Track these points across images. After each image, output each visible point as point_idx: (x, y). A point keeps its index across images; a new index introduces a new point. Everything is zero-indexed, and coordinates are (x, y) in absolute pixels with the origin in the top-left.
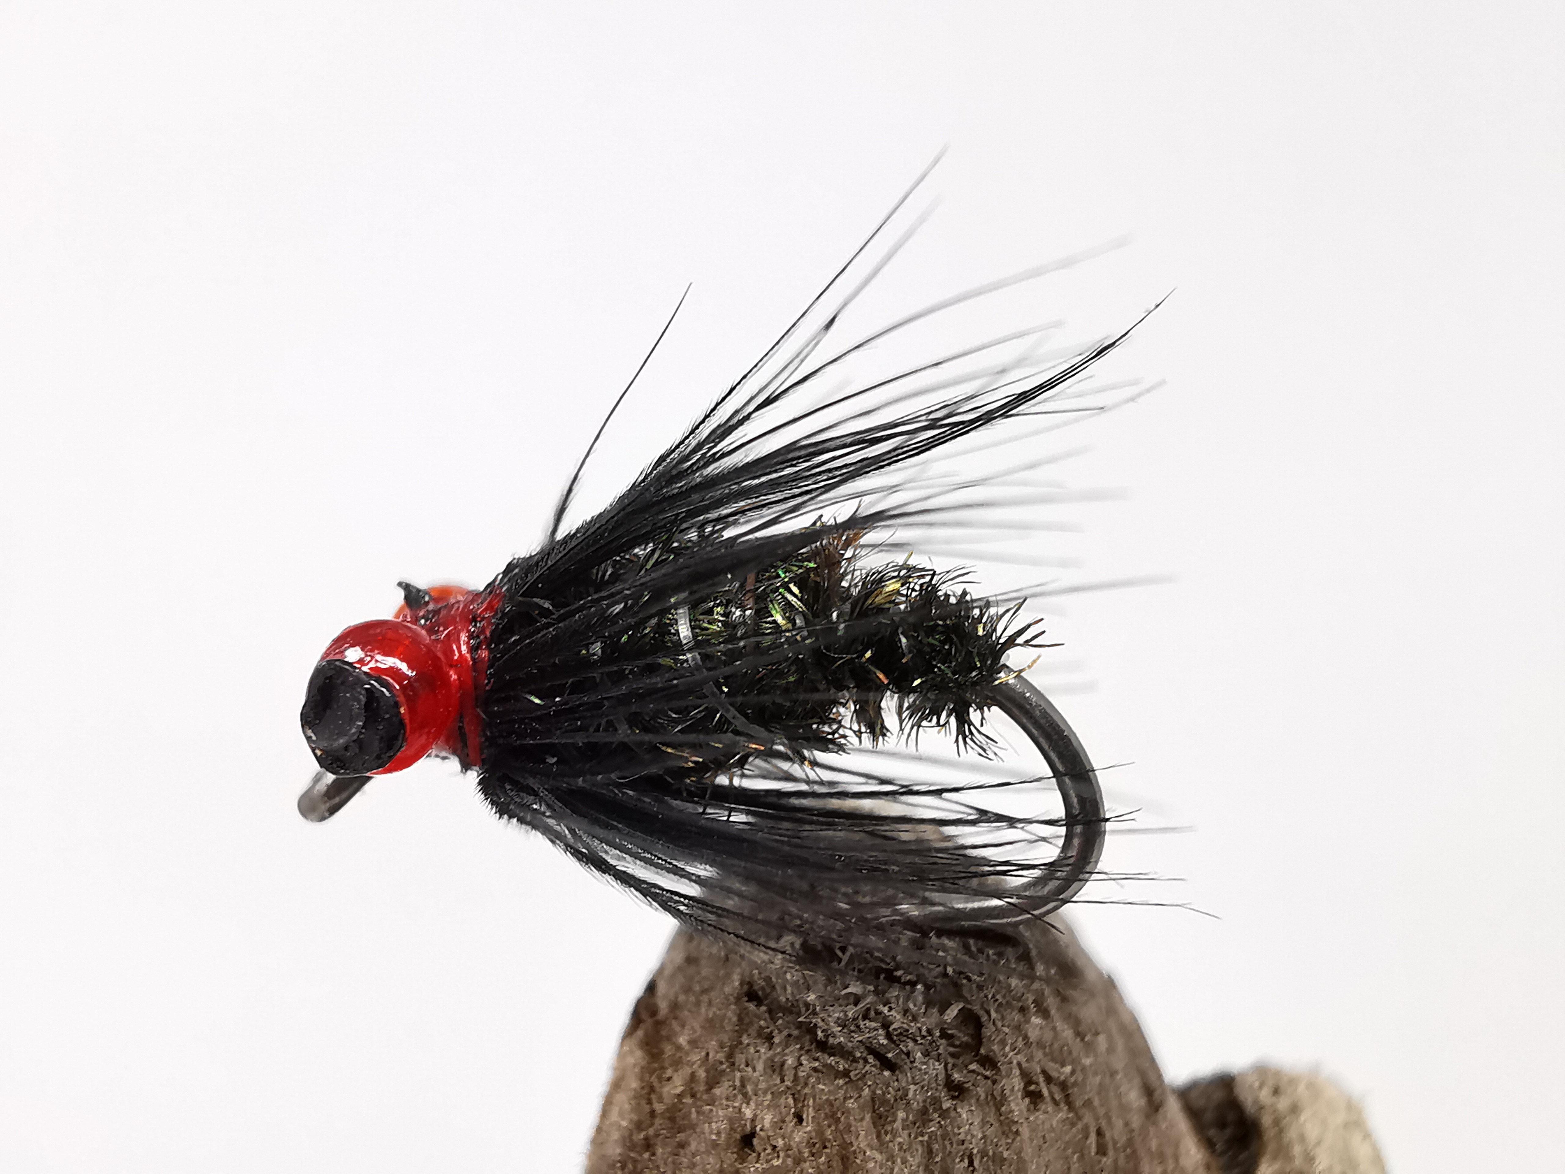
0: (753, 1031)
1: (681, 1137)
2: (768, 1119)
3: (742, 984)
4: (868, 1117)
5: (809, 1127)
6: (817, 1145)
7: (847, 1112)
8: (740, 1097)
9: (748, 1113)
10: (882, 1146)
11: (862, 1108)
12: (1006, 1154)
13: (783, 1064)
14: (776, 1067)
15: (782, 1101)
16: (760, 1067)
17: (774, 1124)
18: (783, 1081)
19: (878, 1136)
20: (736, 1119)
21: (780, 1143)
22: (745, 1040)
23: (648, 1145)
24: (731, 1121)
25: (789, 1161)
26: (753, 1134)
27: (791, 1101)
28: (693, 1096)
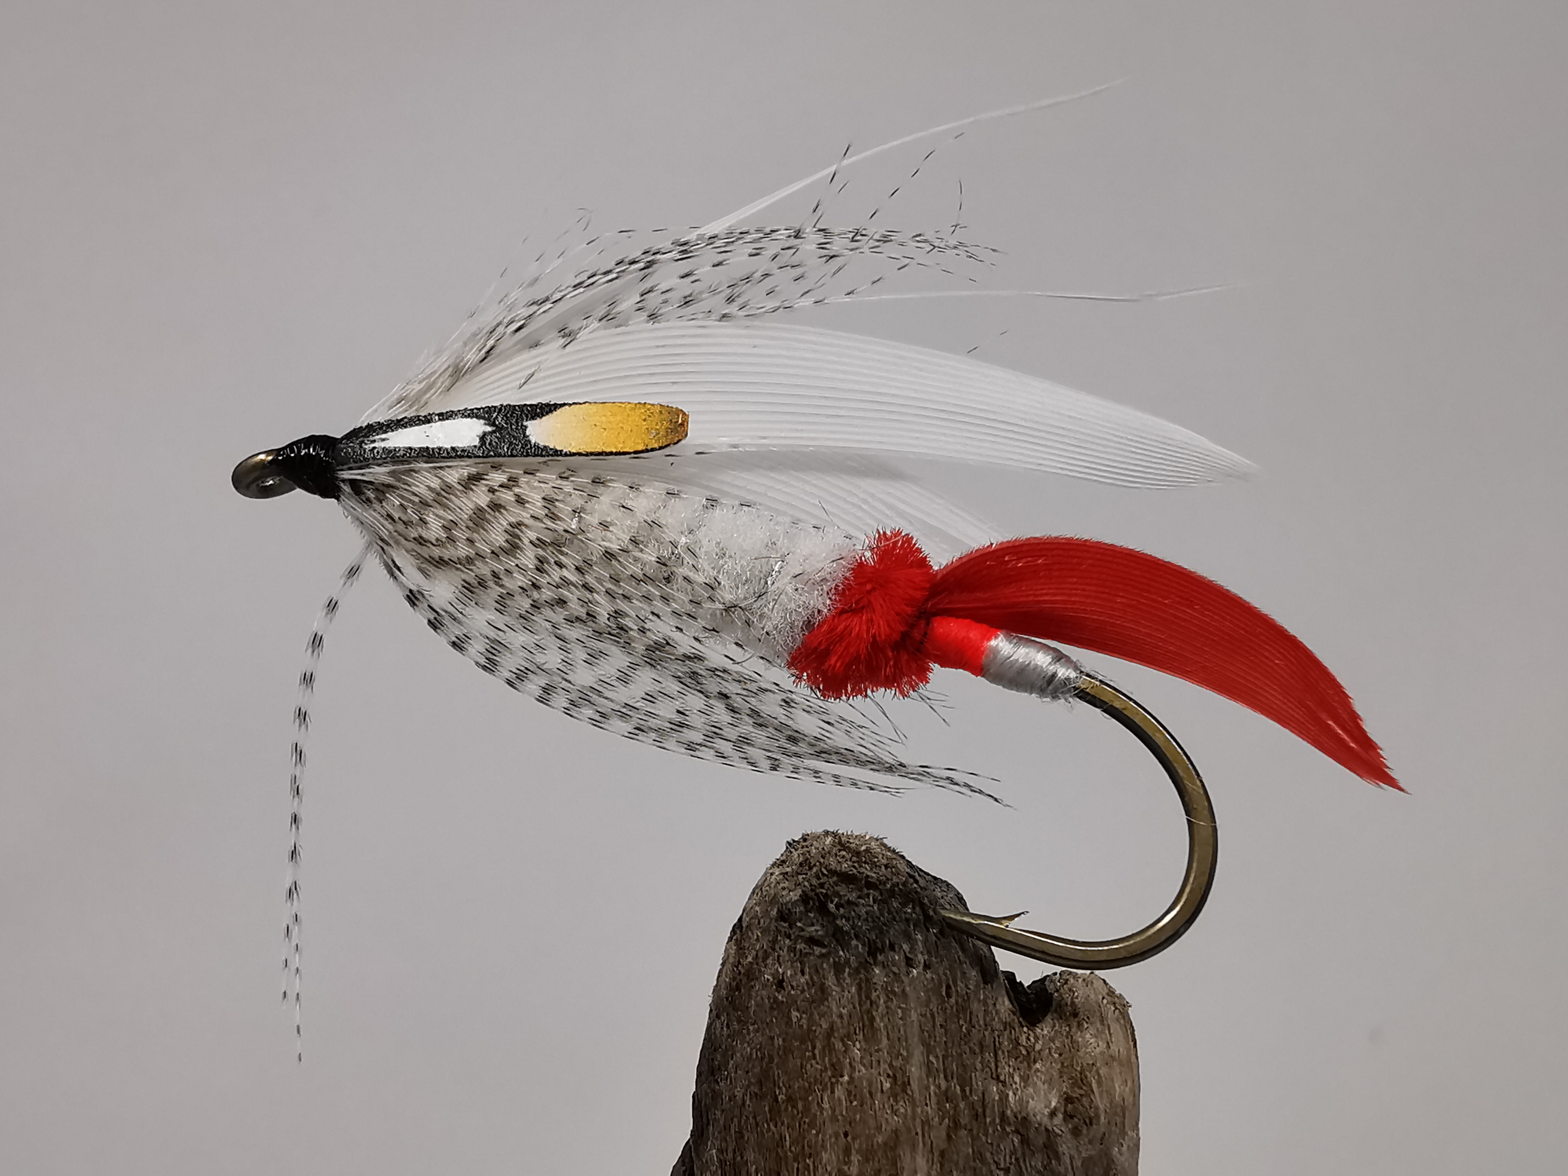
0: (783, 934)
4: (832, 970)
5: (807, 977)
6: (811, 984)
7: (823, 969)
8: (777, 965)
10: (839, 984)
11: (830, 967)
12: (896, 989)
13: (795, 948)
15: (795, 964)
16: (785, 950)
18: (795, 955)
20: (775, 975)
21: (794, 984)
22: (779, 938)
23: (738, 989)
25: (799, 992)
26: (783, 980)
27: (799, 964)
28: (757, 964)
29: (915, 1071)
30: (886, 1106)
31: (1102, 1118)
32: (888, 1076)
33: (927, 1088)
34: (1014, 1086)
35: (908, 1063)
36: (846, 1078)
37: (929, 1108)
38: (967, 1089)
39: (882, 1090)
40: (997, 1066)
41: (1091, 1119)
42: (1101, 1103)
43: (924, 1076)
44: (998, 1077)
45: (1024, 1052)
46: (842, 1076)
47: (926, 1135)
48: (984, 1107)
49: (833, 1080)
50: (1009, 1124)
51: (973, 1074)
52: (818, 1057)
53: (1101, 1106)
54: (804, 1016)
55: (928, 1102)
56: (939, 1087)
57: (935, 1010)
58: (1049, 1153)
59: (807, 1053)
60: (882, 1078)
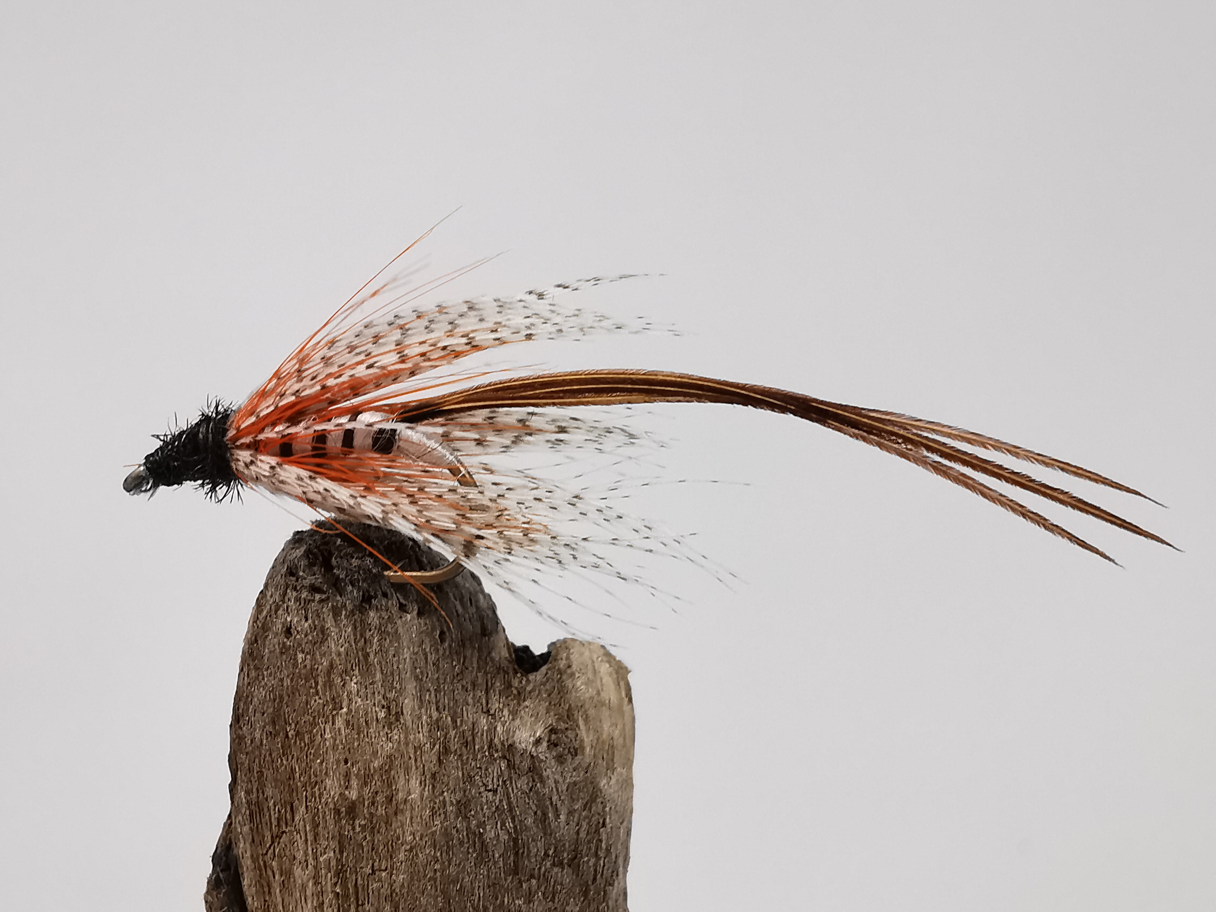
0: (291, 587)
1: (266, 634)
2: (296, 619)
3: (287, 569)
4: (331, 614)
5: (310, 621)
6: (314, 628)
7: (323, 613)
8: (286, 613)
9: (289, 619)
10: (337, 625)
11: (329, 610)
12: (390, 630)
13: (300, 597)
14: (298, 599)
15: (300, 612)
16: (293, 600)
17: (297, 621)
18: (300, 604)
19: (335, 621)
21: (299, 629)
22: (288, 591)
23: (256, 641)
24: (283, 624)
25: (303, 636)
26: (290, 627)
27: (303, 612)
28: (271, 617)
29: (409, 704)
30: (381, 734)
31: (588, 749)
32: (383, 707)
33: (420, 718)
34: (503, 719)
35: (401, 696)
36: (345, 710)
37: (421, 735)
38: (459, 720)
39: (377, 720)
40: (487, 703)
41: (576, 750)
42: (587, 737)
43: (416, 708)
44: (488, 711)
45: (515, 692)
46: (342, 708)
47: (419, 760)
48: (474, 736)
49: (334, 712)
50: (497, 751)
51: (464, 708)
52: (321, 693)
53: (586, 740)
54: (308, 657)
55: (420, 729)
56: (431, 717)
57: (428, 650)
58: (536, 777)
59: (311, 690)
60: (377, 709)
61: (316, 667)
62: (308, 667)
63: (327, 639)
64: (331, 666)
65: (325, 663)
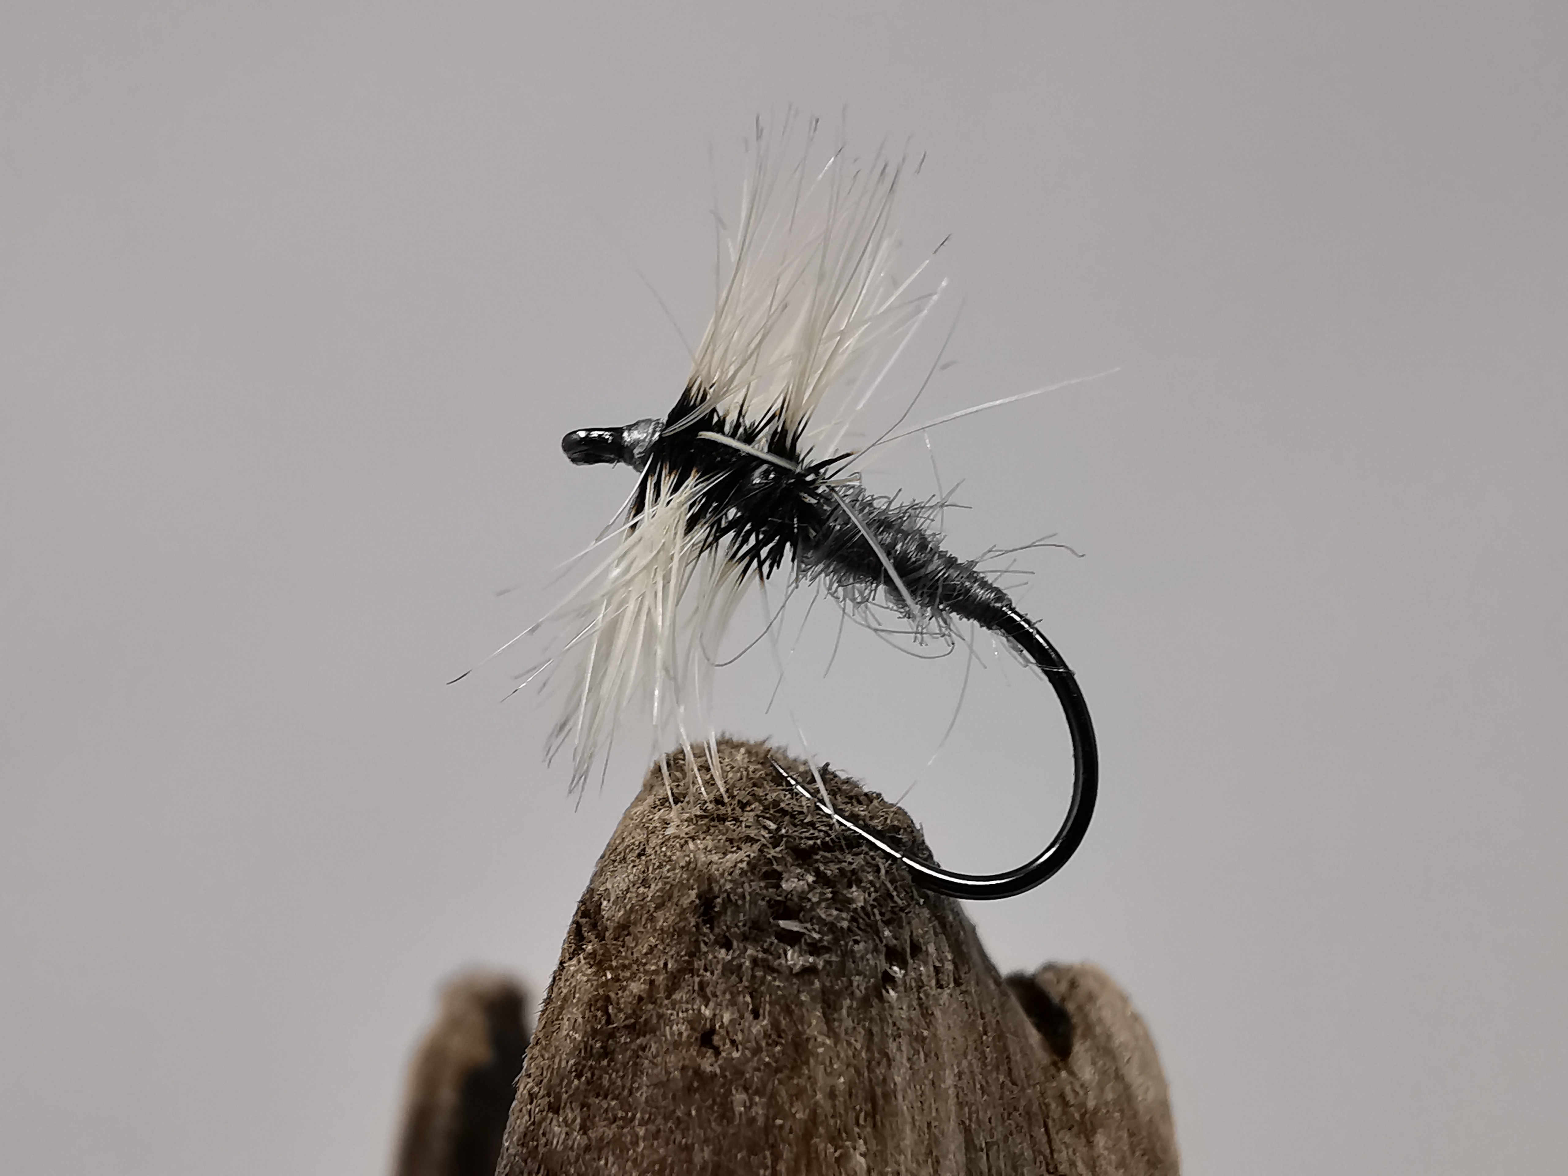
1: (641, 1041)
2: (727, 1016)
4: (819, 1006)
5: (765, 1021)
6: (774, 1034)
7: (801, 1004)
8: (699, 1002)
9: (707, 1012)
10: (831, 1032)
11: (813, 999)
13: (740, 966)
14: (734, 970)
15: (741, 998)
16: (718, 970)
17: (733, 1021)
18: (741, 981)
19: (828, 1023)
20: (696, 1020)
21: (739, 1037)
22: (703, 948)
24: (691, 1022)
25: (748, 1054)
26: (713, 1031)
27: (748, 999)
28: (653, 1001)
45: (1077, 1117)
57: (973, 1061)
61: (779, 1122)
62: (760, 1122)
63: (807, 1063)
64: (813, 1117)
65: (798, 1116)
